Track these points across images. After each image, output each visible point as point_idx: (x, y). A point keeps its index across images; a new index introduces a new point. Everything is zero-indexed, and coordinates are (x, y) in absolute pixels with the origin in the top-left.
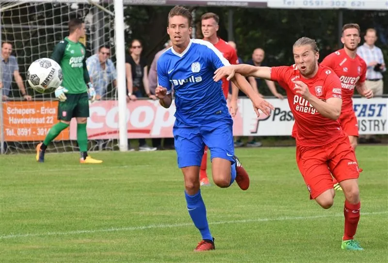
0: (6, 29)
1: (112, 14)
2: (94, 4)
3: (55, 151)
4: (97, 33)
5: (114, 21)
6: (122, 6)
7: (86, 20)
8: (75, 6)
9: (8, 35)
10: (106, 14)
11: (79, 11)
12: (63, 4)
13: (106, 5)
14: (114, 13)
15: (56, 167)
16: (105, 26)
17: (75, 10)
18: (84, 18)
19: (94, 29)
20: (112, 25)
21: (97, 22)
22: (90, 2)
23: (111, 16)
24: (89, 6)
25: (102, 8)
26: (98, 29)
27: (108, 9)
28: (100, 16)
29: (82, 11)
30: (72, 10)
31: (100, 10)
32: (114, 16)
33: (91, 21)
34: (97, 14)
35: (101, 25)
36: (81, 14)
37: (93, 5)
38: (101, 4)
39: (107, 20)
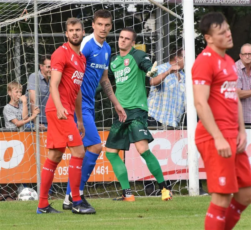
0: (45, 38)
1: (180, 18)
2: (157, 4)
3: (106, 196)
4: (160, 42)
5: (182, 27)
6: (193, 8)
7: (146, 25)
8: (132, 9)
9: (46, 46)
10: (172, 18)
11: (137, 15)
12: (117, 5)
13: (171, 6)
14: (183, 17)
15: (106, 215)
16: (171, 33)
17: (132, 13)
18: (144, 23)
19: (156, 37)
20: (180, 32)
21: (160, 28)
22: (152, 3)
23: (178, 20)
24: (150, 7)
25: (167, 9)
26: (161, 37)
27: (174, 11)
28: (164, 19)
29: (141, 14)
30: (128, 13)
31: (164, 12)
32: (183, 21)
33: (152, 27)
34: (160, 17)
35: (166, 33)
36: (139, 17)
37: (156, 6)
38: (165, 5)
39: (173, 26)
